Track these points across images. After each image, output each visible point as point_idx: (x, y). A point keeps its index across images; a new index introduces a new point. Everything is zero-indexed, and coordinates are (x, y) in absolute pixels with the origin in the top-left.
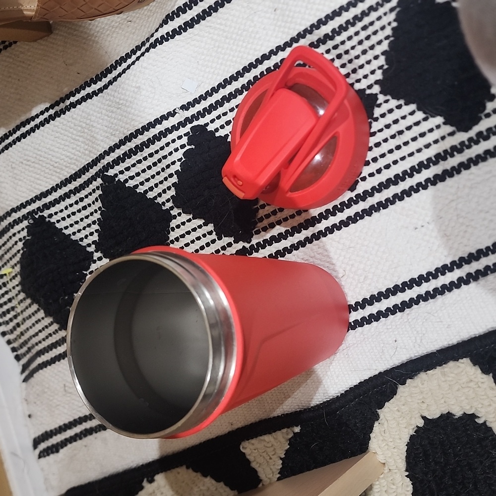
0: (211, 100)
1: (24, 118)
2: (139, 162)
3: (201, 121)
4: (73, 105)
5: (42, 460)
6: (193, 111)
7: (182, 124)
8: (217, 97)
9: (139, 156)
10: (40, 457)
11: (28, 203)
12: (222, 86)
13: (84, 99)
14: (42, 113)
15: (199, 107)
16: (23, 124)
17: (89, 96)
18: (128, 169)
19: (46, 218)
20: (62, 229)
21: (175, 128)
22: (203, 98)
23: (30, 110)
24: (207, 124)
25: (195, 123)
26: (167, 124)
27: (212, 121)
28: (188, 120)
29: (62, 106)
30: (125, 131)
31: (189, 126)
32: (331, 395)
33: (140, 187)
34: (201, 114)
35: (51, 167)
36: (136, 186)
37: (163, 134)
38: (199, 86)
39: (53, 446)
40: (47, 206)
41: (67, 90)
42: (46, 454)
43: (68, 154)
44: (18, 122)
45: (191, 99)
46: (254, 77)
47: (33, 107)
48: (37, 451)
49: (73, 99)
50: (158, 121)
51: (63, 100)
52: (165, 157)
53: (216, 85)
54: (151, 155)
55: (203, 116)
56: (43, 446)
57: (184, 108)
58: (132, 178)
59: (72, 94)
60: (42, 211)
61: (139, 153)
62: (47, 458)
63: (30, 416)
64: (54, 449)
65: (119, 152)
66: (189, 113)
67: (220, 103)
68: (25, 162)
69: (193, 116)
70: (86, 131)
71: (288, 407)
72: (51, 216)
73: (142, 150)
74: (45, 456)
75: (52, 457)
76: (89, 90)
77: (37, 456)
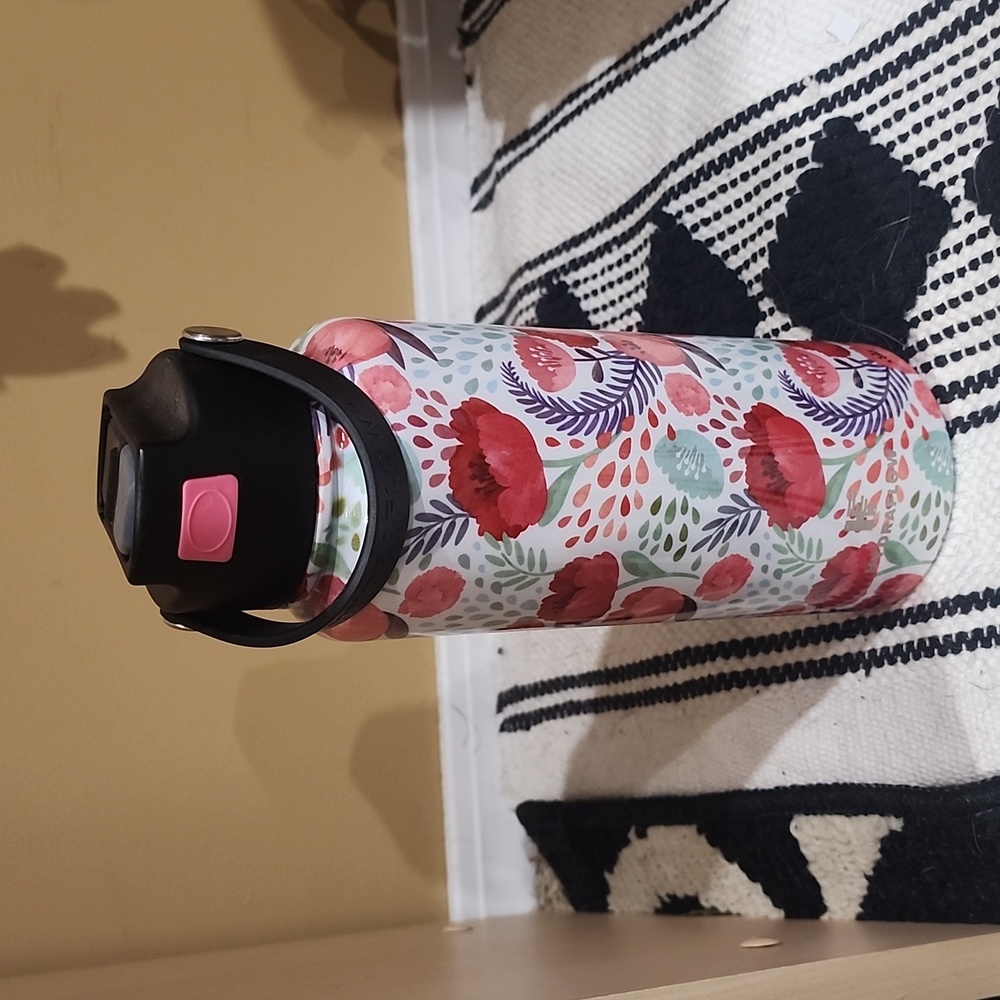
0: (878, 62)
1: (575, 86)
2: (723, 189)
3: (850, 109)
4: (646, 63)
5: (505, 735)
6: (839, 84)
7: (811, 113)
8: (891, 54)
9: (724, 178)
10: (503, 729)
11: (551, 254)
12: (904, 29)
13: (664, 51)
14: (601, 76)
15: (852, 77)
16: (570, 98)
17: (674, 45)
18: (701, 202)
19: (568, 287)
20: (588, 313)
21: (796, 120)
22: (864, 55)
23: (586, 70)
24: (859, 117)
25: (838, 112)
26: (784, 111)
27: (871, 109)
28: (826, 105)
29: (631, 63)
30: (710, 122)
31: (824, 117)
32: (979, 773)
33: (718, 243)
34: (852, 93)
35: (594, 188)
36: (711, 241)
37: (773, 132)
38: (860, 28)
39: (523, 716)
40: (575, 265)
41: (646, 31)
42: (511, 727)
43: (623, 164)
44: (565, 93)
45: (839, 58)
46: (967, 11)
47: (591, 63)
48: (501, 718)
49: (649, 51)
50: (768, 104)
51: (634, 51)
52: (766, 184)
53: (893, 27)
54: (745, 177)
55: (856, 97)
56: (511, 710)
57: (823, 76)
58: (706, 222)
59: (651, 40)
60: (566, 273)
61: (725, 172)
62: (513, 734)
63: (500, 651)
64: (524, 723)
65: (692, 166)
66: (828, 90)
67: (892, 70)
68: (558, 174)
69: (836, 96)
70: (655, 117)
71: (895, 772)
72: (577, 284)
73: (730, 165)
74: (510, 731)
75: (520, 735)
76: (677, 32)
77: (498, 727)
